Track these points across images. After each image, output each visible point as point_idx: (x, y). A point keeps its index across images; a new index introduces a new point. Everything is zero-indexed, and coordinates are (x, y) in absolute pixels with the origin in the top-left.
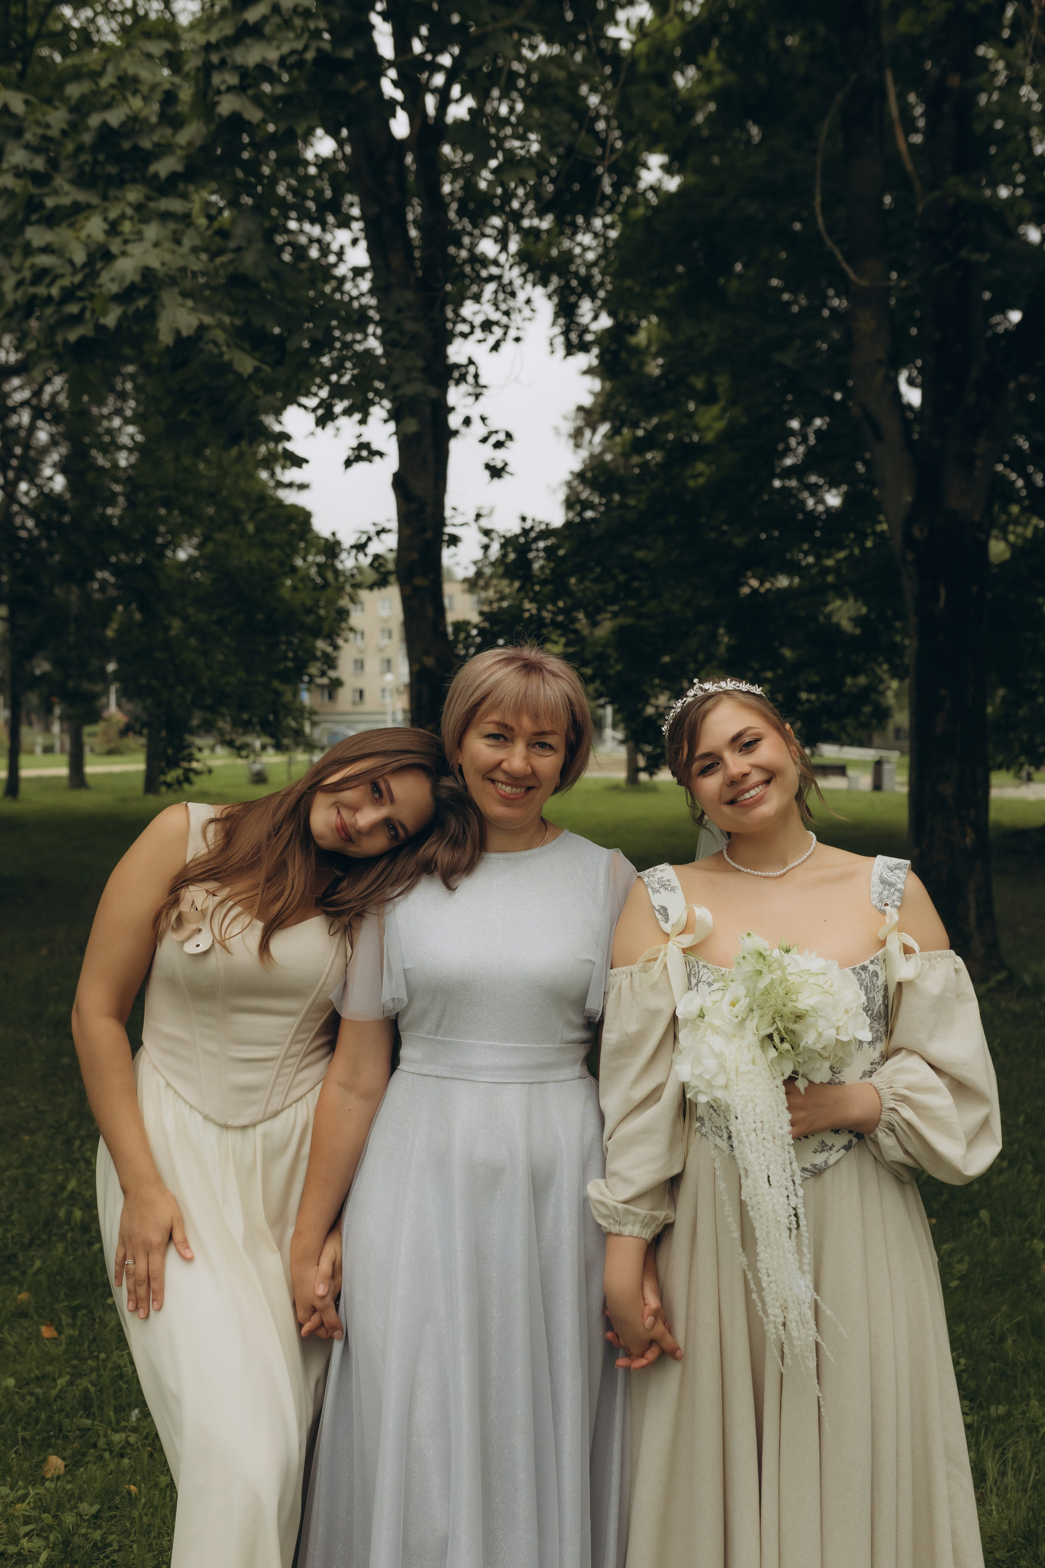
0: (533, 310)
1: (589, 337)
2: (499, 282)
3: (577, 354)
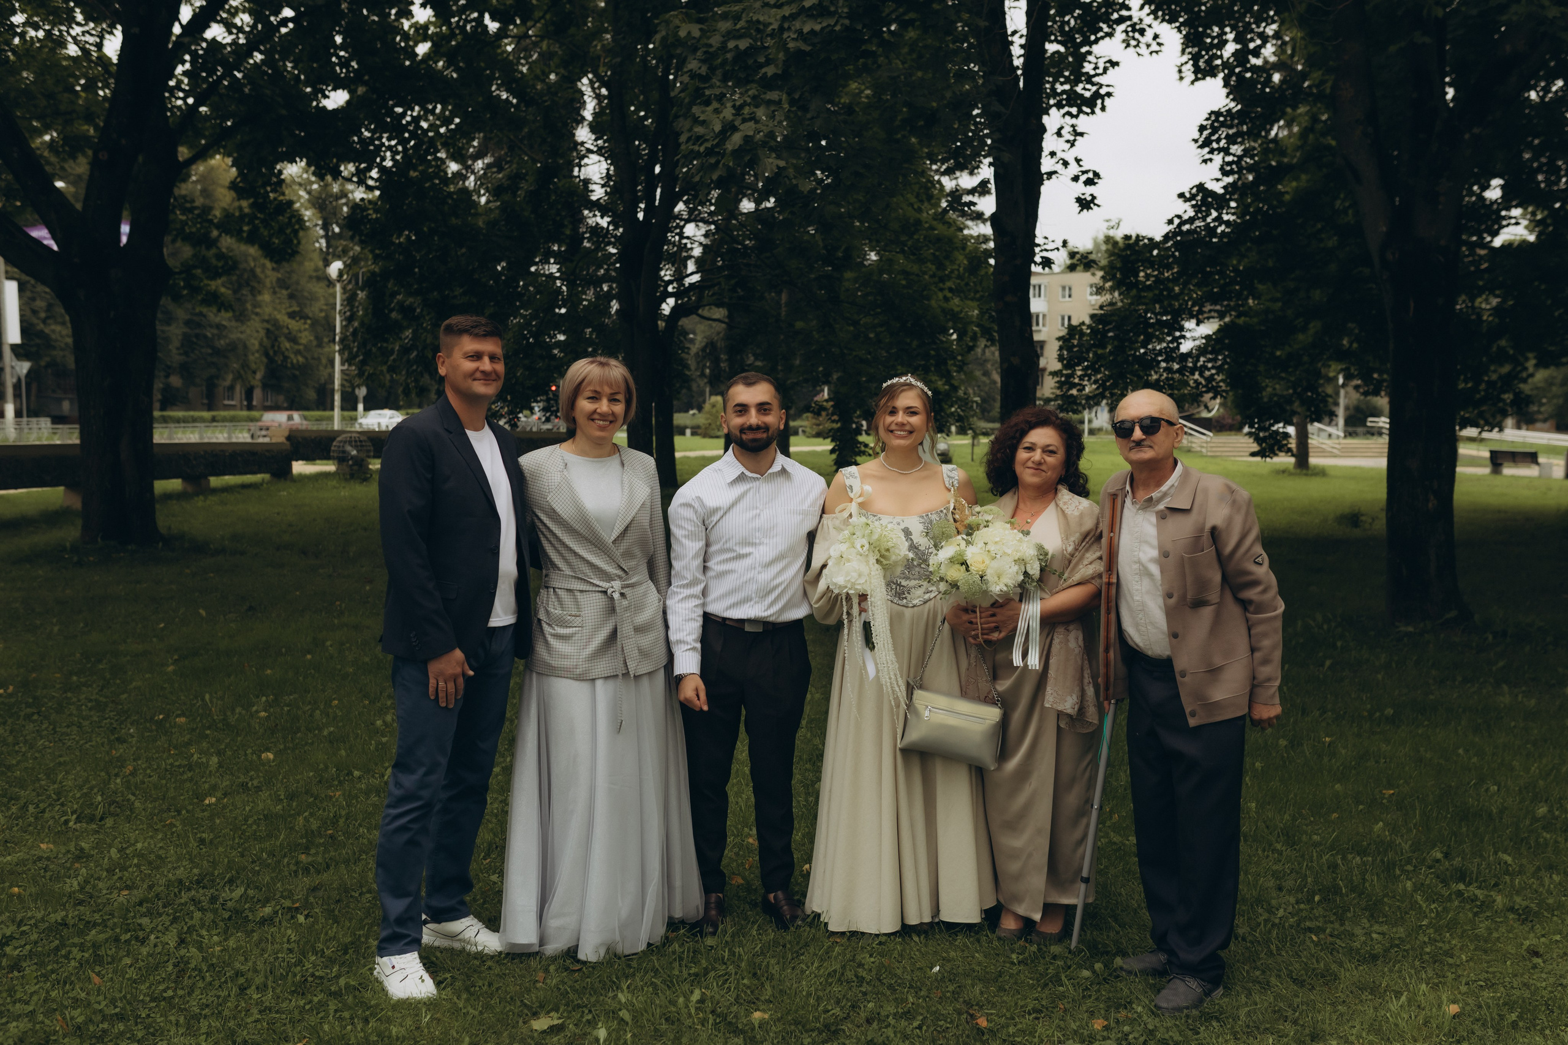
0: (1159, 44)
1: (1218, 62)
2: (1129, 23)
3: (1204, 78)
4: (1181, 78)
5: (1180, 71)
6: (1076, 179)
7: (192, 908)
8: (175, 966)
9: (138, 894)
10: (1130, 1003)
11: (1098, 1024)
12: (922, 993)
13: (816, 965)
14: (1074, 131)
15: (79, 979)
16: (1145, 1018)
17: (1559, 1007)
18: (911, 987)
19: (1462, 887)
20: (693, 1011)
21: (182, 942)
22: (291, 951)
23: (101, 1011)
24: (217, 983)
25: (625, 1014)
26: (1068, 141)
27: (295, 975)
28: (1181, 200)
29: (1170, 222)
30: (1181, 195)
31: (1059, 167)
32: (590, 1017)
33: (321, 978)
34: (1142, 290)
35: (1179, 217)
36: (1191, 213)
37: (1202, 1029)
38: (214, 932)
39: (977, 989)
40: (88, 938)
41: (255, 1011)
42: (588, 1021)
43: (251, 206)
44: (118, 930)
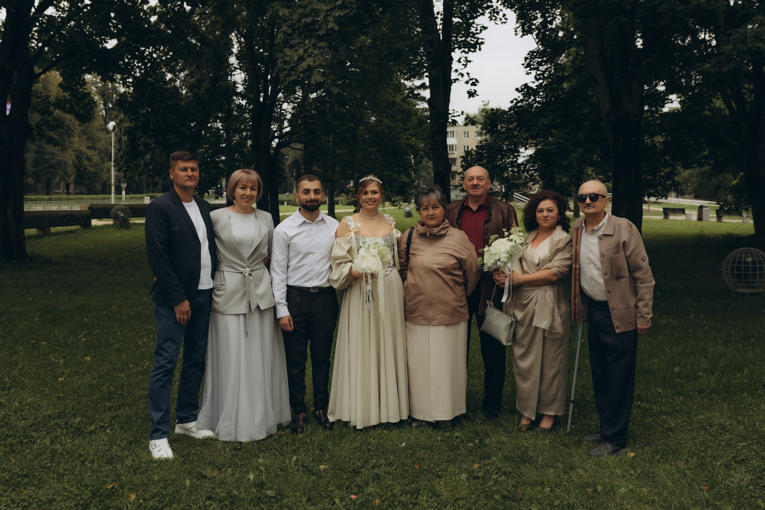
0: (506, 19)
1: (534, 27)
2: (491, 9)
3: (527, 35)
4: (516, 34)
5: (516, 31)
6: (467, 82)
7: (56, 427)
8: (50, 453)
9: (30, 422)
10: (490, 456)
11: (476, 466)
12: (397, 455)
13: (349, 444)
14: (466, 60)
15: (5, 460)
16: (497, 462)
17: (679, 453)
18: (392, 452)
19: (639, 403)
20: (293, 466)
21: (52, 442)
22: (105, 445)
23: (17, 473)
24: (71, 460)
25: (262, 468)
26: (463, 65)
27: (107, 455)
28: (517, 92)
29: (512, 102)
30: (517, 89)
31: (459, 77)
32: (246, 469)
33: (120, 456)
34: (500, 134)
35: (516, 99)
36: (522, 97)
37: (522, 466)
38: (67, 438)
39: (422, 453)
40: (7, 442)
41: (89, 472)
42: (245, 472)
43: (70, 95)
44: (22, 438)
